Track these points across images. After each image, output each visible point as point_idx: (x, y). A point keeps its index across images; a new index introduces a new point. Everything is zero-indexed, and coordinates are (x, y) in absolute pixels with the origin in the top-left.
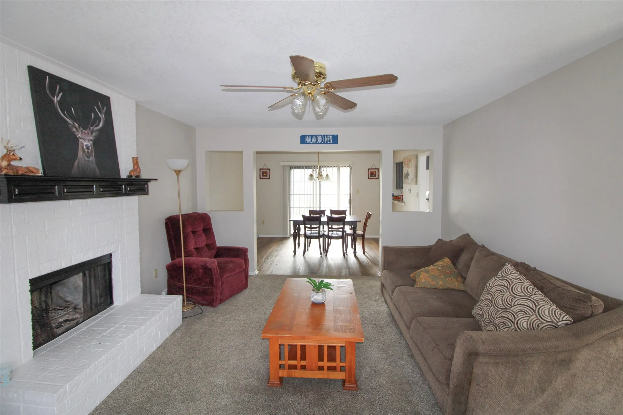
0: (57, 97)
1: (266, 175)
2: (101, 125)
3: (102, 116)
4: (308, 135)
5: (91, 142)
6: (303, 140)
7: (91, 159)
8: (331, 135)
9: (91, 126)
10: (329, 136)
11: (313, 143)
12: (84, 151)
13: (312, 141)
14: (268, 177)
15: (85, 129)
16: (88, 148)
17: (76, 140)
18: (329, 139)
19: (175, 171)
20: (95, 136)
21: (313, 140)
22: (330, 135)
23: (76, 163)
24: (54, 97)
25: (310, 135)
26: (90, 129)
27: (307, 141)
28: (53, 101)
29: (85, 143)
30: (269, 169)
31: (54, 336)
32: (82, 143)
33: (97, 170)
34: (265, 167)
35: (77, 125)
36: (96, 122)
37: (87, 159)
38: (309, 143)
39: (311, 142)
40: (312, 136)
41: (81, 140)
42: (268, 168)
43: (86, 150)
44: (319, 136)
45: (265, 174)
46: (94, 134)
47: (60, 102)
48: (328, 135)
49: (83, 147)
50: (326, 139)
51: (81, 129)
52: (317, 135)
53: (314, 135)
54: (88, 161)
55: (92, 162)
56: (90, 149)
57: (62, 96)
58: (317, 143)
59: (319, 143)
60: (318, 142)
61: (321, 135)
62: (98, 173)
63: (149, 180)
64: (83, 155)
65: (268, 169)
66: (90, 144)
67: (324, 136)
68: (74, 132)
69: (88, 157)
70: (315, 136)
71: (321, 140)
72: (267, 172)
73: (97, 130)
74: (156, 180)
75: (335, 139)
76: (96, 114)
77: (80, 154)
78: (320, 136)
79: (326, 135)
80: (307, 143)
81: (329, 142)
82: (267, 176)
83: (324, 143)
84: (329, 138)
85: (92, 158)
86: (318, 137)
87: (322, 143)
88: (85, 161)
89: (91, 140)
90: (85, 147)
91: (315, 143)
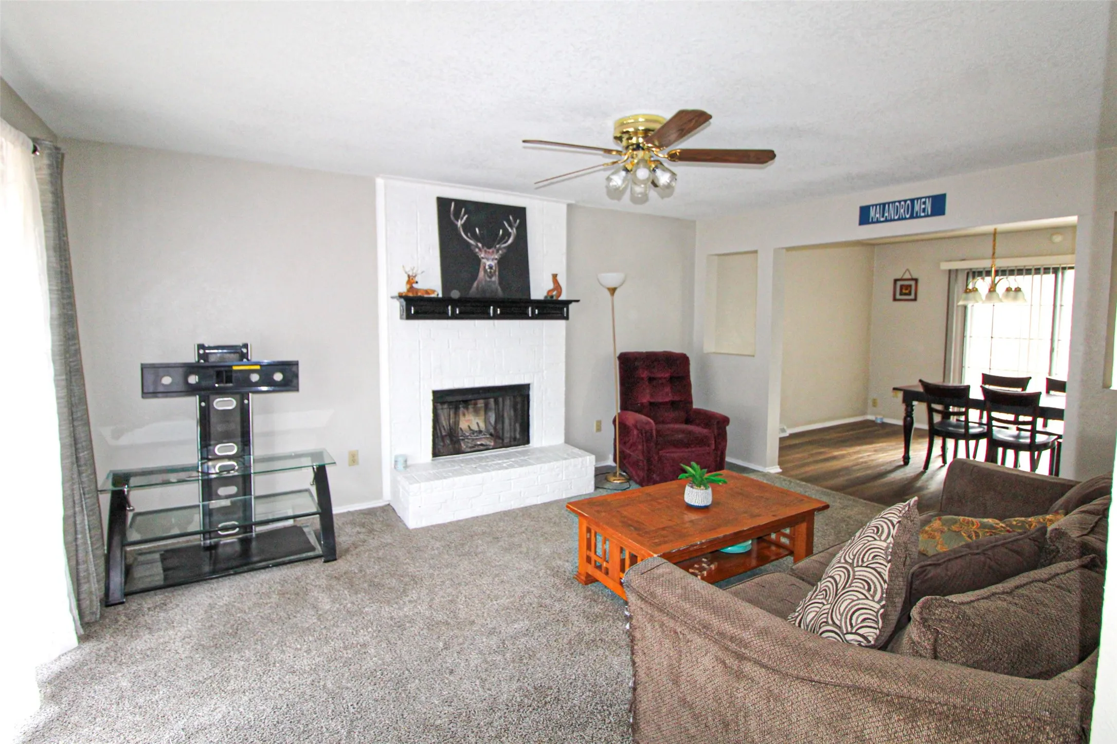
0: (461, 220)
1: (907, 291)
2: (510, 241)
3: (513, 231)
4: (876, 205)
5: (496, 261)
6: (865, 217)
7: (493, 279)
8: (929, 197)
9: (498, 243)
10: (923, 200)
11: (886, 221)
12: (485, 271)
13: (883, 217)
14: (912, 297)
15: (489, 248)
16: (491, 267)
17: (478, 261)
18: (923, 206)
19: (609, 289)
20: (501, 255)
21: (886, 214)
22: (926, 198)
23: (475, 285)
24: (458, 221)
25: (880, 205)
26: (495, 247)
27: (872, 218)
28: (456, 225)
29: (488, 263)
30: (916, 280)
31: (458, 451)
32: (485, 264)
33: (499, 289)
34: (907, 276)
35: (480, 245)
36: (504, 239)
37: (488, 279)
38: (878, 222)
39: (882, 219)
40: (884, 204)
41: (484, 261)
42: (915, 276)
43: (489, 270)
44: (899, 202)
45: (906, 289)
46: (500, 252)
47: (464, 226)
48: (921, 198)
49: (485, 267)
50: (917, 208)
51: (485, 248)
52: (895, 202)
53: (889, 203)
54: (489, 282)
55: (494, 282)
56: (494, 268)
57: (467, 218)
58: (894, 220)
59: (899, 219)
60: (896, 218)
61: (905, 201)
62: (500, 293)
63: (570, 302)
64: (484, 276)
65: (912, 279)
66: (493, 263)
67: (912, 201)
68: (477, 253)
69: (490, 277)
70: (891, 205)
71: (904, 211)
72: (910, 286)
73: (504, 248)
74: (578, 301)
75: (938, 205)
76: (505, 230)
77: (481, 274)
78: (903, 203)
79: (917, 199)
80: (873, 222)
81: (922, 214)
82: (909, 294)
83: (912, 217)
84: (924, 203)
85: (495, 279)
86: (897, 206)
87: (906, 219)
88: (486, 281)
89: (496, 259)
90: (487, 267)
91: (891, 220)
